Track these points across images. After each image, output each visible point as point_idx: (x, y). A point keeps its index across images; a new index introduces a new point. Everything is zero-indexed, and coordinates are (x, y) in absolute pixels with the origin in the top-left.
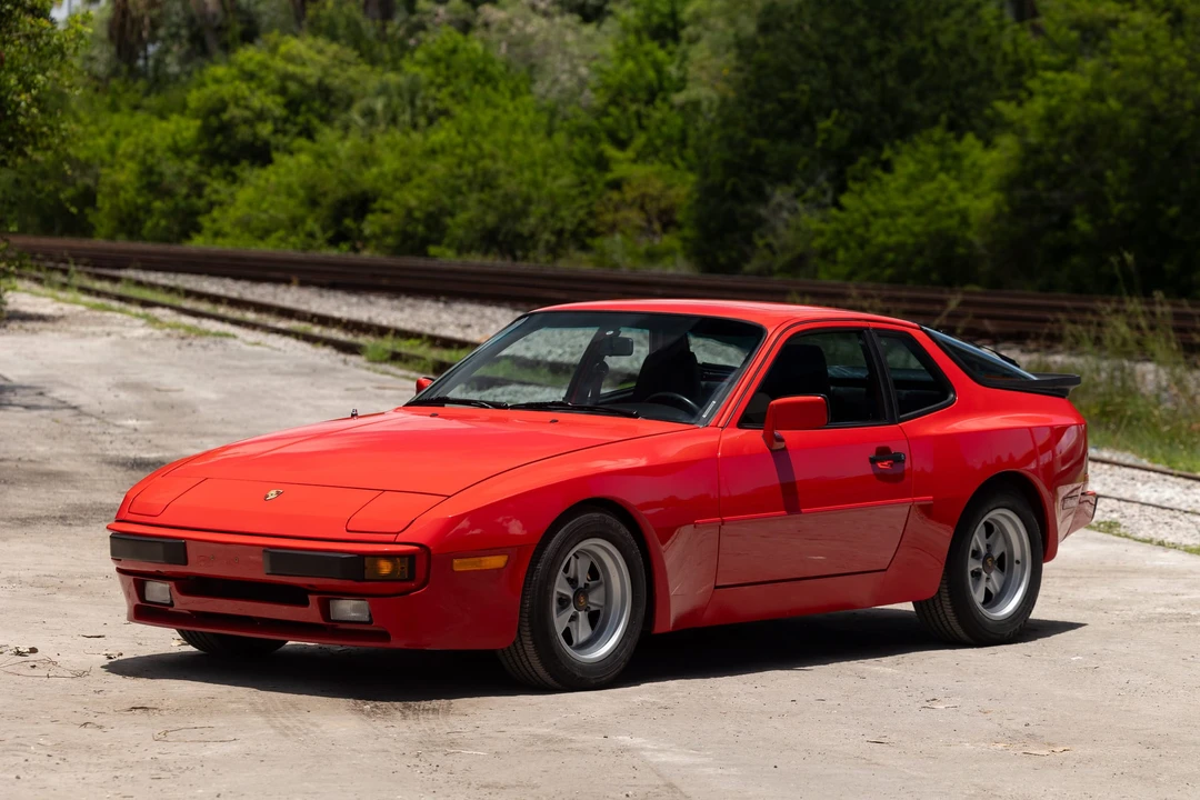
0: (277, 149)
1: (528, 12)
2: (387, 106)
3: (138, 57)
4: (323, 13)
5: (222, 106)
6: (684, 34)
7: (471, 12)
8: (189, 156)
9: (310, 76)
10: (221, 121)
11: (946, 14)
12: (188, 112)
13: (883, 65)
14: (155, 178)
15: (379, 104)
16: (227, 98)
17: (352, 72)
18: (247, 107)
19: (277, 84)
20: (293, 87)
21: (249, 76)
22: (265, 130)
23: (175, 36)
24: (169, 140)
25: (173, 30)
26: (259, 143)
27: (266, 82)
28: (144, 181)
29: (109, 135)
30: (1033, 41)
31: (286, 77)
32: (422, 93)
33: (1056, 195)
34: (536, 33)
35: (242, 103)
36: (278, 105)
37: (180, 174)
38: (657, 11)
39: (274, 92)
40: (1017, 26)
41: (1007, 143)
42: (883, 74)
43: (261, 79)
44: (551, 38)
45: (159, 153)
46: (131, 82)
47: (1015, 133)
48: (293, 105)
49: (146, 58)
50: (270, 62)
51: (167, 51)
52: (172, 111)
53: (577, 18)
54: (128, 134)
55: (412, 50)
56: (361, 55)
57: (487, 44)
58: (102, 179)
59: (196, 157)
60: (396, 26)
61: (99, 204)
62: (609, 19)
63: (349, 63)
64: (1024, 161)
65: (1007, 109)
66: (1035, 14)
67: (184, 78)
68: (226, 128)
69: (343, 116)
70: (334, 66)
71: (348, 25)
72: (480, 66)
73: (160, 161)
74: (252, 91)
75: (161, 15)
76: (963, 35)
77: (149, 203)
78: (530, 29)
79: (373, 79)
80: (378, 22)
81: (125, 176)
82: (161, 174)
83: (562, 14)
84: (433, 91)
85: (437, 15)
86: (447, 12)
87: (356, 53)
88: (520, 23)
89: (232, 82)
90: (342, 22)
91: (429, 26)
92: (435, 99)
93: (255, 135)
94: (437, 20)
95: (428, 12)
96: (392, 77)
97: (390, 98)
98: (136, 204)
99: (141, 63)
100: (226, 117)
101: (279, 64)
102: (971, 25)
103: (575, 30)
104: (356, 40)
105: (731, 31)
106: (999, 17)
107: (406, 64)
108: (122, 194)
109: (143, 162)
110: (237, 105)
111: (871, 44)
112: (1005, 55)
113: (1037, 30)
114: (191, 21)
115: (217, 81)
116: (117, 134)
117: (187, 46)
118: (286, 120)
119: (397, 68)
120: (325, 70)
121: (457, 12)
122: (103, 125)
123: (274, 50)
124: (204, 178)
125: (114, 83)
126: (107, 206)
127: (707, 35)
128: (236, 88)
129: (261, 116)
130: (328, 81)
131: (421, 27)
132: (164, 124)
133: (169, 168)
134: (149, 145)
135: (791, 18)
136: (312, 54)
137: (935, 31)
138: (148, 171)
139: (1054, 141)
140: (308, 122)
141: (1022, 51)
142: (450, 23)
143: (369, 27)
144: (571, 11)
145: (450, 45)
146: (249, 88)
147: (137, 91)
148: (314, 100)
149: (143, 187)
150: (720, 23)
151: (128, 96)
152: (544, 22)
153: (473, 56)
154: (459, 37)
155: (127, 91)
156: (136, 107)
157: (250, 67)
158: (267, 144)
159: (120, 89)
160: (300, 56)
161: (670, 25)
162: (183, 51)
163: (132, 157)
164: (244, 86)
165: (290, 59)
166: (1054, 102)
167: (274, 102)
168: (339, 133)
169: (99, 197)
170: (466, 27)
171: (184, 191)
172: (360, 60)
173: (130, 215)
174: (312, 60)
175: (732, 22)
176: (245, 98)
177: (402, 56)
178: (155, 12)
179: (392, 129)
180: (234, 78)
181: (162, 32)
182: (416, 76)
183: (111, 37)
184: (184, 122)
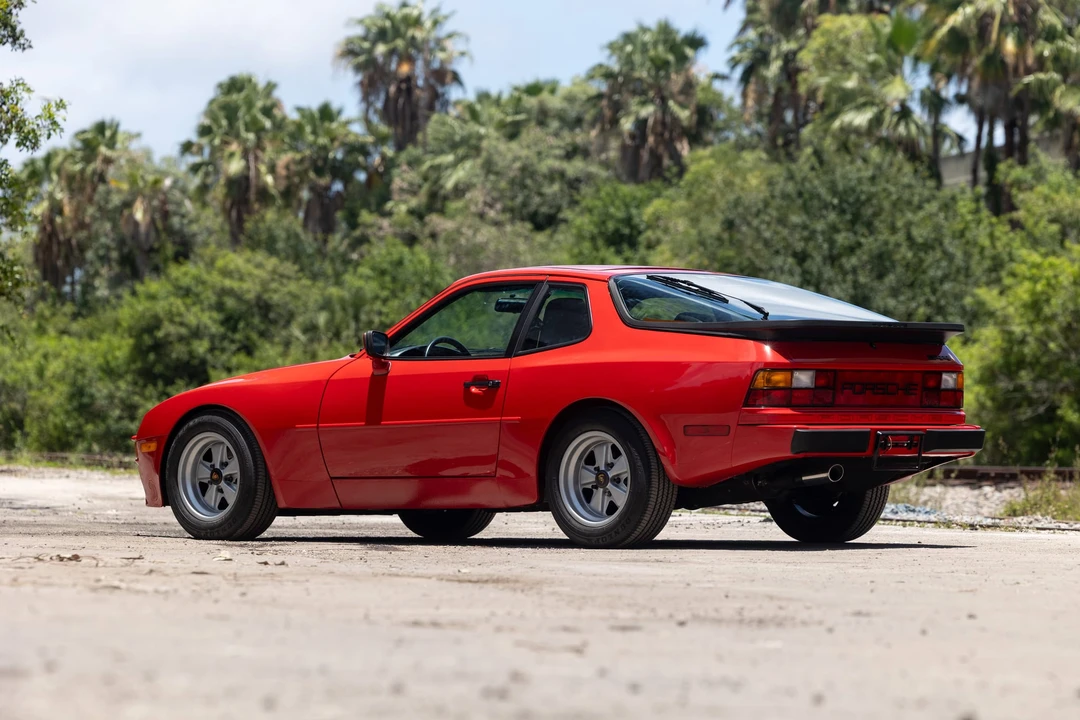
0: (214, 367)
1: (477, 221)
2: (330, 321)
3: (64, 282)
4: (261, 225)
5: (155, 324)
6: (642, 239)
7: (417, 224)
8: (121, 376)
9: (249, 291)
10: (155, 338)
11: (920, 207)
12: (120, 330)
13: (854, 261)
14: (86, 400)
15: (322, 319)
16: (161, 315)
17: (293, 287)
18: (182, 324)
19: (213, 299)
20: (230, 303)
21: (186, 292)
22: (201, 347)
23: (104, 259)
24: (100, 360)
25: (102, 252)
26: (195, 362)
27: (203, 297)
28: (75, 403)
29: (37, 357)
30: (1011, 235)
31: (225, 292)
32: (367, 308)
33: (1042, 385)
34: (487, 243)
35: (177, 319)
36: (215, 321)
37: (111, 397)
38: (611, 217)
39: (211, 308)
40: (994, 220)
41: (989, 333)
42: (854, 270)
43: (197, 295)
44: (502, 247)
45: (89, 373)
46: (58, 305)
47: (996, 324)
48: (230, 321)
49: (73, 284)
50: (205, 276)
51: (97, 274)
52: (103, 331)
53: (529, 226)
54: (57, 356)
55: (357, 264)
56: (302, 270)
57: (434, 255)
58: (30, 402)
59: (129, 378)
60: (337, 241)
61: (27, 429)
62: (563, 227)
63: (289, 278)
64: (1007, 353)
65: (988, 295)
66: (1013, 208)
67: (114, 301)
68: (159, 347)
69: (284, 333)
70: (273, 280)
71: (288, 238)
72: (427, 279)
73: (90, 381)
74: (188, 308)
75: (89, 238)
76: (938, 228)
77: (80, 427)
78: (480, 238)
79: (314, 294)
80: (320, 236)
81: (55, 398)
82: (92, 396)
83: (512, 221)
84: (378, 306)
85: (380, 228)
86: (390, 225)
87: (296, 267)
88: (470, 233)
89: (167, 297)
90: (281, 234)
91: (373, 239)
92: (380, 313)
93: (191, 353)
94: (381, 233)
95: (371, 226)
96: (334, 291)
97: (332, 312)
98: (64, 428)
99: (67, 289)
100: (160, 334)
101: (215, 278)
102: (946, 218)
103: (526, 238)
104: (296, 255)
105: (693, 232)
106: (977, 211)
107: (348, 278)
108: (51, 418)
109: (74, 384)
110: (172, 321)
111: (842, 238)
112: (982, 249)
113: (1016, 225)
114: (121, 242)
115: (152, 297)
116: (45, 356)
117: (116, 269)
118: (223, 337)
119: (338, 283)
120: (264, 285)
121: (402, 225)
122: (30, 347)
123: (211, 264)
124: (136, 398)
125: (41, 306)
126: (35, 432)
127: (666, 238)
128: (171, 305)
129: (196, 333)
130: (266, 296)
131: (363, 240)
132: (94, 344)
133: (101, 390)
134: (80, 365)
135: (758, 214)
136: (250, 267)
137: (909, 225)
138: (78, 393)
139: (1039, 328)
140: (248, 338)
141: (999, 244)
142: (395, 235)
143: (309, 242)
144: (523, 219)
145: (396, 257)
146: (184, 303)
147: (65, 315)
148: (253, 316)
149: (75, 409)
150: (681, 225)
151: (56, 319)
152: (493, 230)
153: (419, 267)
154: (406, 250)
155: (54, 315)
156: (64, 332)
157: (186, 281)
158: (203, 362)
159: (47, 313)
160: (239, 271)
161: (626, 231)
162: (112, 273)
163: (60, 378)
164: (178, 303)
165: (226, 273)
166: (1039, 287)
167: (210, 318)
168: (280, 349)
169: (28, 421)
170: (411, 240)
171: (117, 413)
172: (300, 275)
173: (59, 439)
174: (250, 274)
175: (695, 221)
176: (180, 315)
177: (345, 271)
178: (83, 234)
179: (335, 343)
180: (170, 294)
181: (90, 255)
182: (359, 290)
183: (37, 260)
184: (116, 341)
